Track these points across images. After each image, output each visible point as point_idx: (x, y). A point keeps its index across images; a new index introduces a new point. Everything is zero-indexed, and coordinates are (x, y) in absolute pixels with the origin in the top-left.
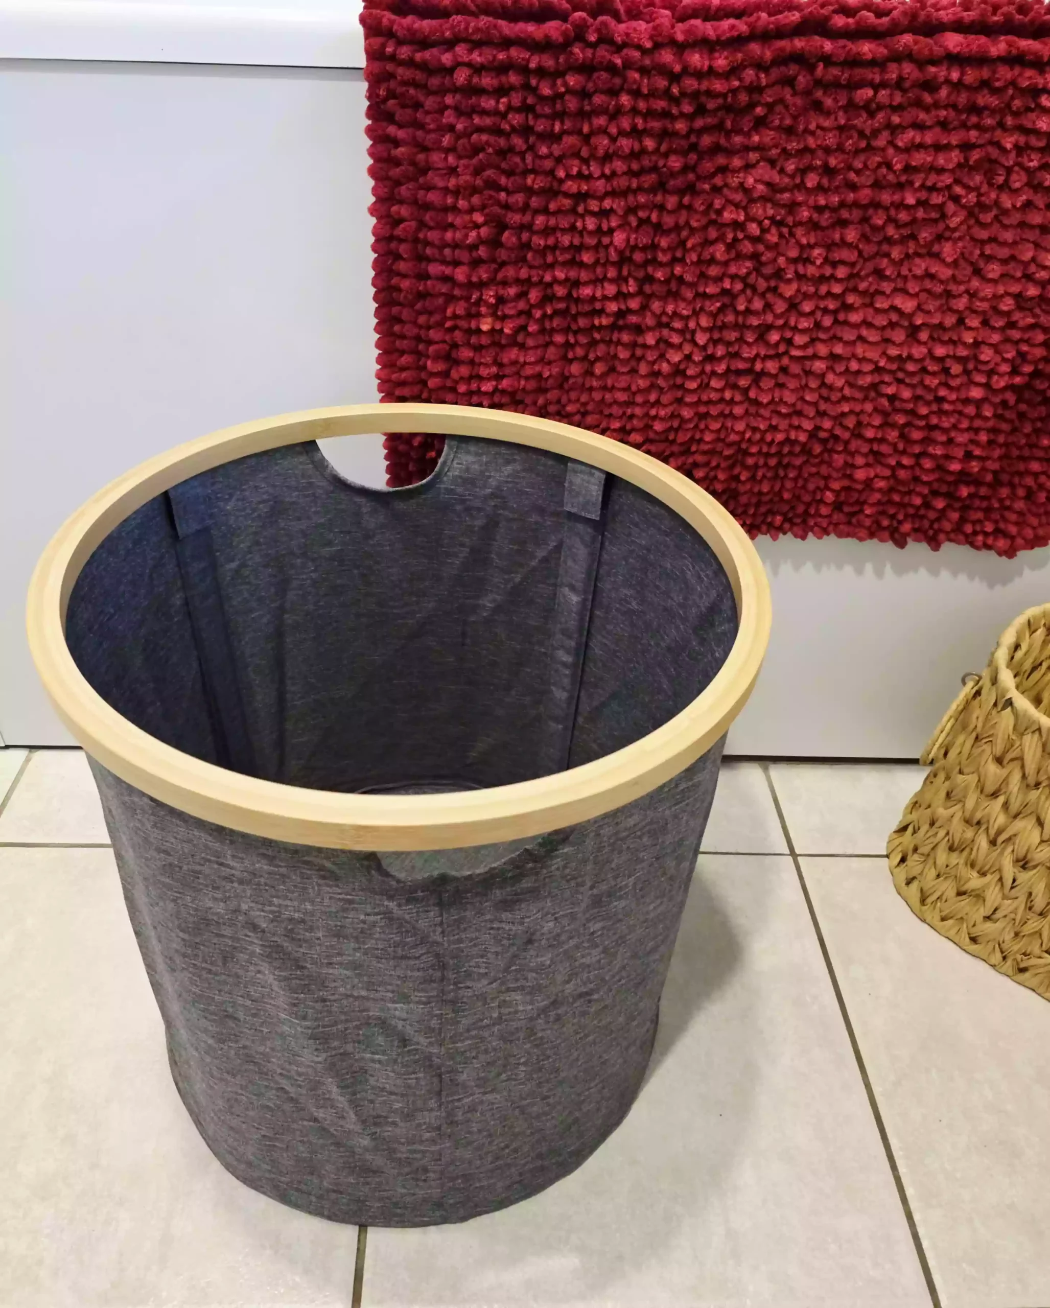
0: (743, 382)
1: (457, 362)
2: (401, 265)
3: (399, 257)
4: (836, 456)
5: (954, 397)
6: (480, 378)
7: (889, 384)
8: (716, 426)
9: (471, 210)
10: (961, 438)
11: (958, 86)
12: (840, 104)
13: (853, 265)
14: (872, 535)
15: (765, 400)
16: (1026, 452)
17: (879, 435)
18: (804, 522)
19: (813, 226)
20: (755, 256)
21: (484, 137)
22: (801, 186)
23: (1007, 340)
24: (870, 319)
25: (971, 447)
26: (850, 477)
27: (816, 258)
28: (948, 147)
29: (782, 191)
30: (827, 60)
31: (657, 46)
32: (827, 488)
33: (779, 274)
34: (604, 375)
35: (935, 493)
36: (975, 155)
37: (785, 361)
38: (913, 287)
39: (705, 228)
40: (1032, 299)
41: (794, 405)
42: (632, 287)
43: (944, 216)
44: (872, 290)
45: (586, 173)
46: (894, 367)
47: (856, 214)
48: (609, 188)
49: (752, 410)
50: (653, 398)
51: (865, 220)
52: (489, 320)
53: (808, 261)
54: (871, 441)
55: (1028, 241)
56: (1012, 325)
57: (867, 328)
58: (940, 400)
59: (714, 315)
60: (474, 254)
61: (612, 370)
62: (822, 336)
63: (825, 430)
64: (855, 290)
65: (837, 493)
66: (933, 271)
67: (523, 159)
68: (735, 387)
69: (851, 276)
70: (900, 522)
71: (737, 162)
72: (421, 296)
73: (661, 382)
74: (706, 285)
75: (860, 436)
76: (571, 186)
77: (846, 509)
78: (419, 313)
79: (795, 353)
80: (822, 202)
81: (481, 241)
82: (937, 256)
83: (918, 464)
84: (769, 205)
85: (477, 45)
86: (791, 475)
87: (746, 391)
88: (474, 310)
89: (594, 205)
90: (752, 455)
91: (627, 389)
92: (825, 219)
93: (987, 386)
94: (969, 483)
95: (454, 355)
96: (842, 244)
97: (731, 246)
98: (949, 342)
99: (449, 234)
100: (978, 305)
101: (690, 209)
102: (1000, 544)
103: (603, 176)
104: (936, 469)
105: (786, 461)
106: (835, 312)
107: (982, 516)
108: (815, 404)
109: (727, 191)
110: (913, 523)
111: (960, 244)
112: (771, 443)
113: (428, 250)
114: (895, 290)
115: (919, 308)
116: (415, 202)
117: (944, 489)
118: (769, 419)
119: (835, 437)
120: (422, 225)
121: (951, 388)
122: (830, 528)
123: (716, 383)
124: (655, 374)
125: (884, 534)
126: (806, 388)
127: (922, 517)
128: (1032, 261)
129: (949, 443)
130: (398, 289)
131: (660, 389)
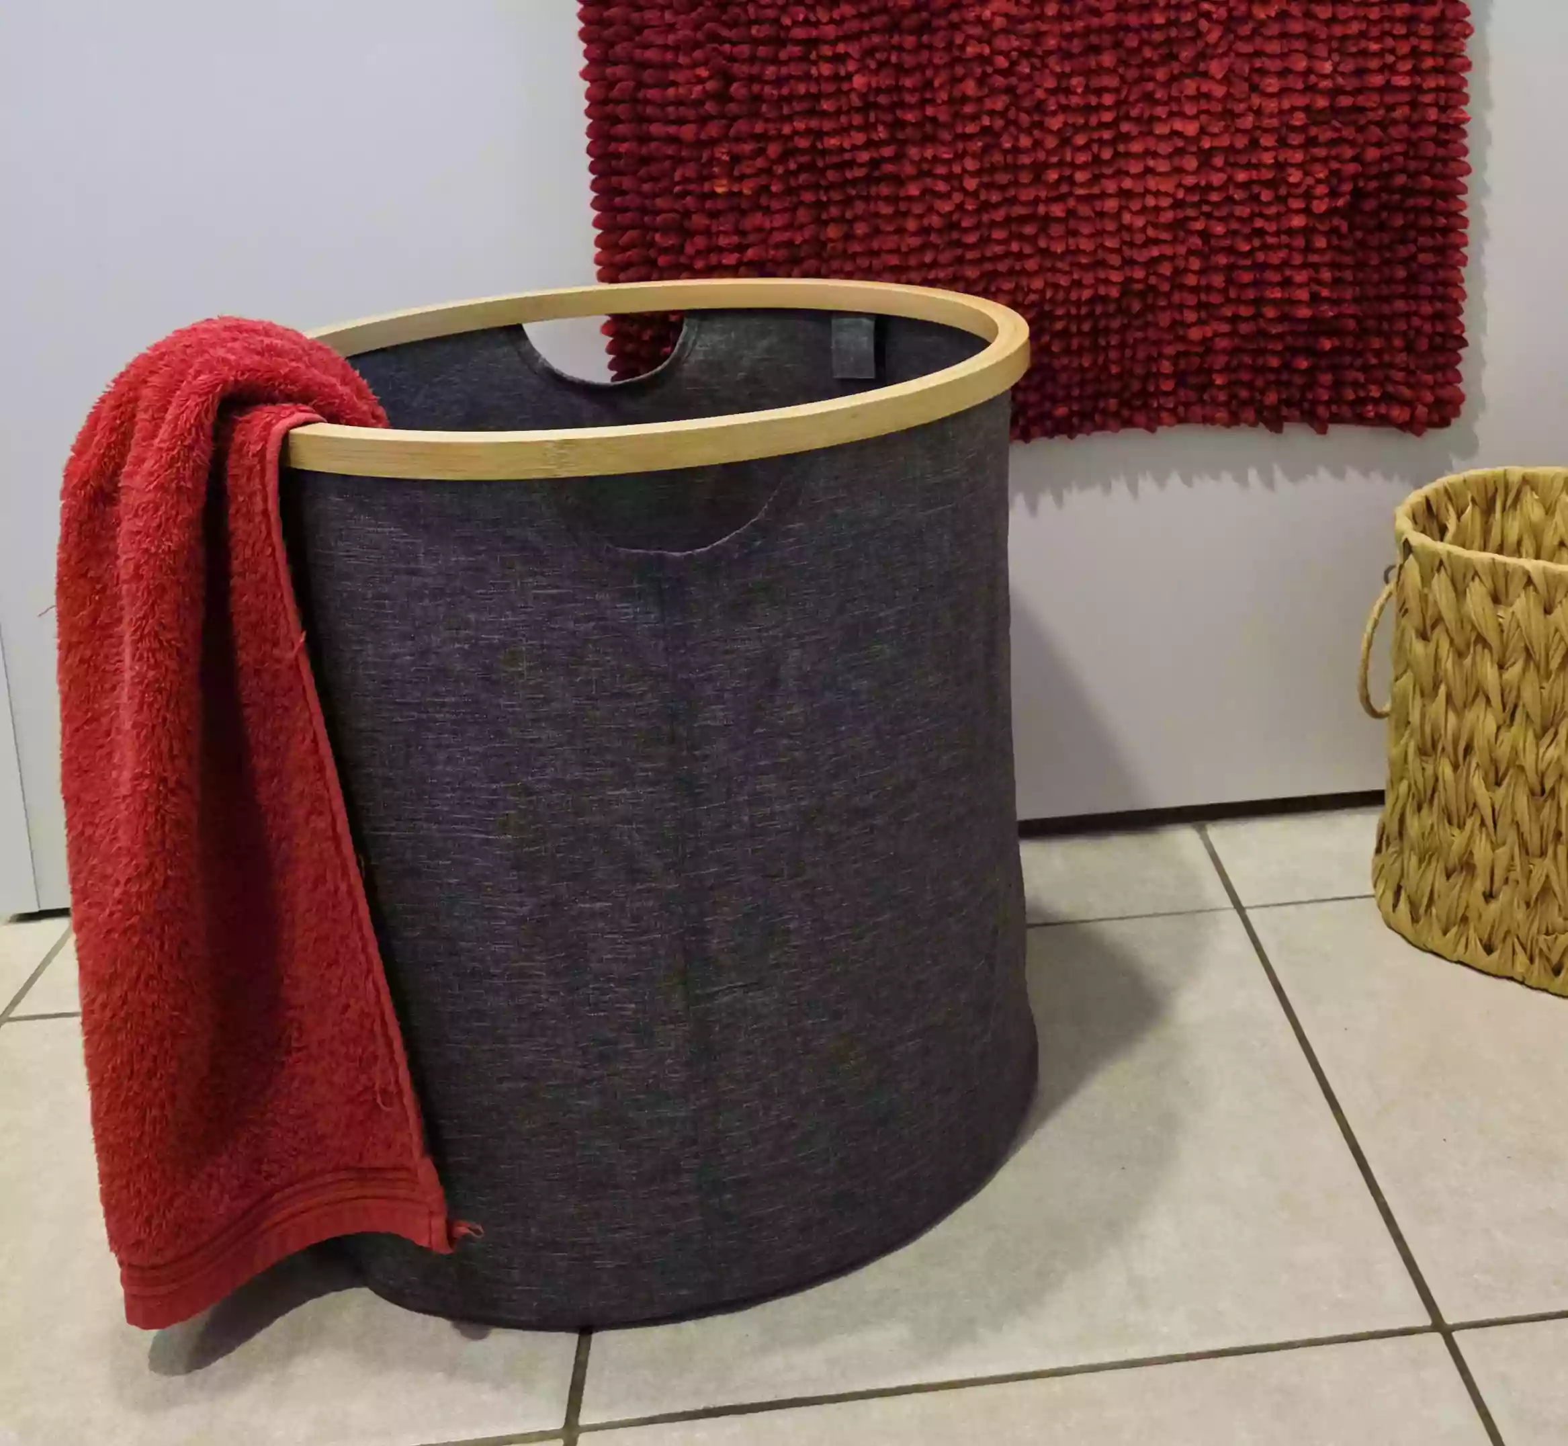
0: (1029, 230)
1: (690, 234)
2: (621, 129)
3: (616, 120)
4: (1161, 314)
5: (1272, 227)
6: (720, 250)
7: (1195, 219)
8: (1007, 286)
9: (694, 65)
10: (1301, 277)
13: (1117, 91)
14: (1234, 420)
15: (1059, 248)
16: (1385, 290)
17: (1203, 282)
18: (1146, 406)
19: (1067, 55)
20: (1010, 90)
22: (1041, 17)
23: (1316, 160)
24: (1152, 148)
25: (1315, 287)
26: (1183, 339)
27: (1076, 87)
29: (1022, 21)
32: (1161, 355)
33: (1039, 107)
34: (868, 237)
35: (1294, 351)
37: (1071, 202)
38: (1190, 109)
39: (951, 64)
40: (1325, 109)
41: (1093, 253)
42: (882, 133)
43: (1199, 34)
44: (1145, 116)
45: (813, 19)
46: (1196, 198)
47: (1107, 39)
48: (841, 33)
49: (1048, 264)
50: (928, 258)
51: (1118, 45)
52: (724, 182)
53: (1068, 91)
54: (1195, 290)
55: (1297, 51)
56: (1311, 142)
57: (1153, 158)
58: (1260, 232)
59: (979, 156)
60: (701, 111)
61: (877, 231)
62: (1108, 171)
63: (1138, 281)
64: (1127, 118)
65: (1175, 359)
66: (1204, 89)
67: (746, 11)
68: (1021, 237)
69: (1118, 104)
70: (1263, 393)
72: (646, 161)
73: (933, 238)
74: (964, 126)
75: (1182, 287)
76: (799, 33)
77: (1193, 380)
78: (644, 180)
79: (1080, 192)
80: (1067, 27)
81: (708, 95)
82: (1205, 75)
83: (1259, 315)
84: (1013, 37)
86: (1113, 342)
87: (1033, 239)
88: (705, 172)
89: (827, 51)
90: (1060, 318)
91: (897, 251)
92: (1076, 46)
93: (1307, 211)
94: (1330, 334)
95: (686, 224)
96: (1100, 70)
97: (982, 81)
98: (1249, 166)
99: (671, 92)
100: (1267, 122)
101: (930, 47)
102: (1396, 412)
103: (832, 21)
104: (1282, 318)
105: (1102, 323)
106: (1113, 142)
107: (1361, 378)
108: (1118, 251)
109: (965, 27)
110: (1279, 393)
111: (1226, 60)
112: (1078, 303)
113: (649, 110)
114: (1171, 114)
115: (1203, 131)
116: (631, 60)
117: (1301, 342)
118: (1070, 273)
119: (1153, 288)
120: (640, 85)
121: (1267, 218)
122: (1181, 409)
123: (998, 234)
124: (925, 231)
125: (1249, 414)
126: (1101, 233)
127: (1288, 384)
128: (1309, 71)
129: (1286, 283)
130: (618, 156)
131: (935, 247)
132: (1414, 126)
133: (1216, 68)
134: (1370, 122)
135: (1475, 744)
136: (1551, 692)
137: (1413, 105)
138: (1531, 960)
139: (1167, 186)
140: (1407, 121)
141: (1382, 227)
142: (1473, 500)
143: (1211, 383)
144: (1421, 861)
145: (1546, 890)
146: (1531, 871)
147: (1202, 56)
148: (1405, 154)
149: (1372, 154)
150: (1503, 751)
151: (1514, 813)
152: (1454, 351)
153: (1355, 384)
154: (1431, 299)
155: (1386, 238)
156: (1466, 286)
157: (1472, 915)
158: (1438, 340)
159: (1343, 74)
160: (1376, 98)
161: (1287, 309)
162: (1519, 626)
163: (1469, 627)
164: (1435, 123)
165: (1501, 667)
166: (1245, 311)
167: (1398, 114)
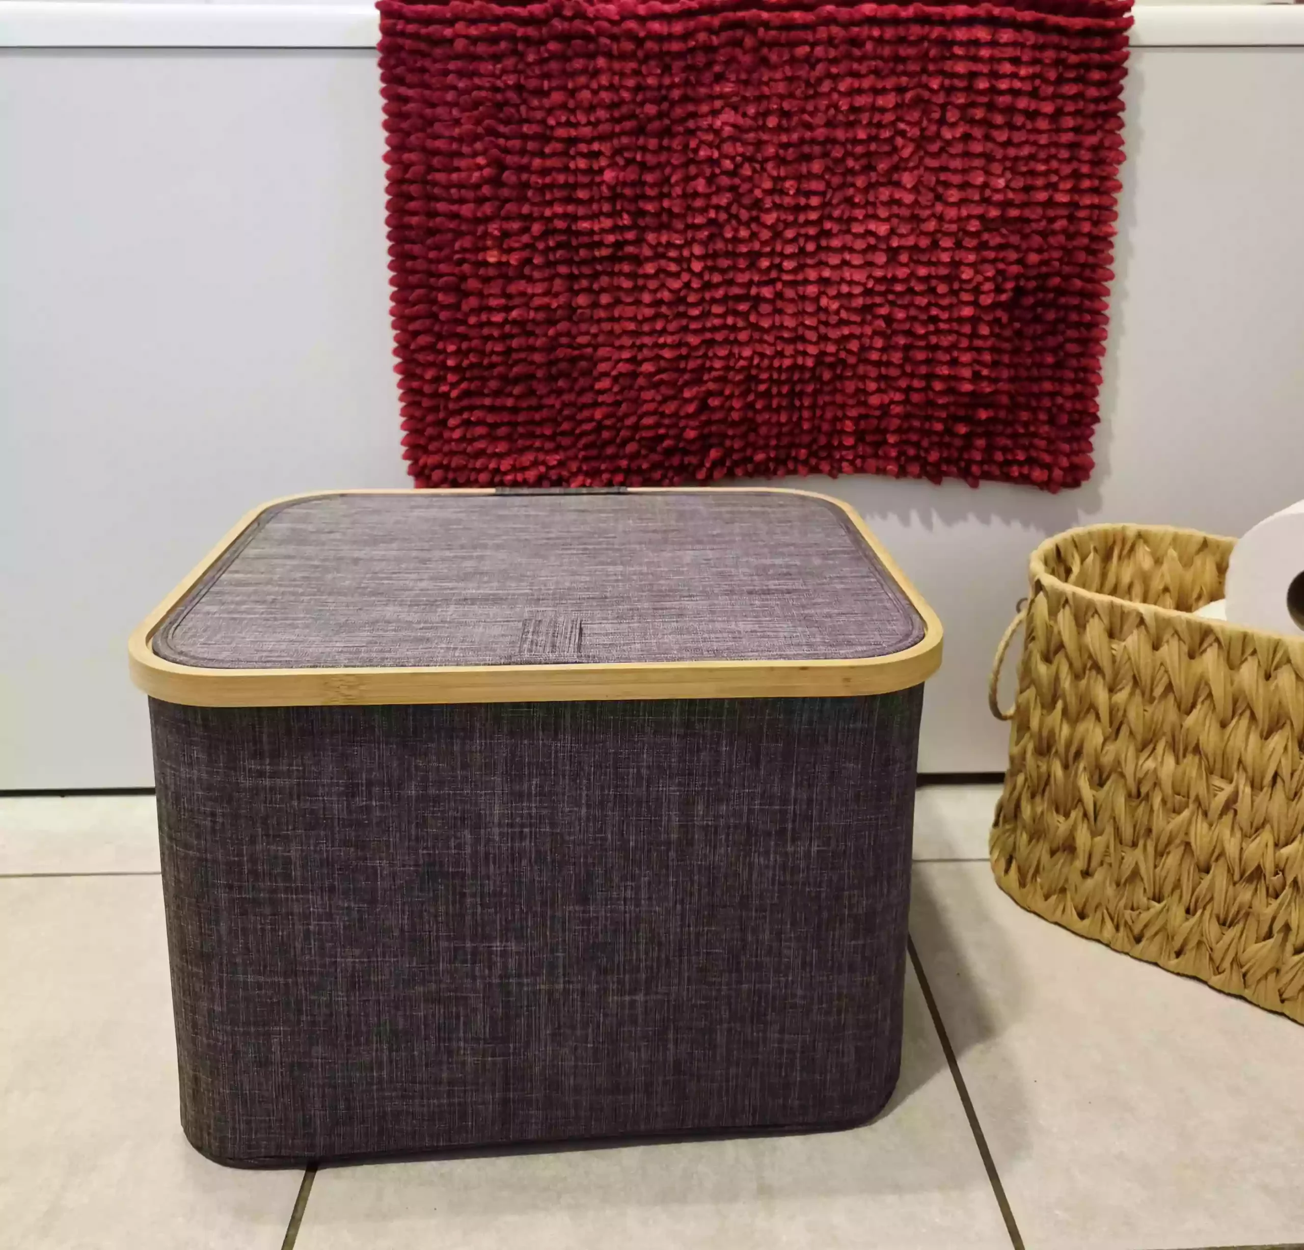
0: (743, 307)
1: (467, 294)
2: (412, 205)
3: (410, 198)
4: (847, 383)
5: (945, 316)
6: (490, 309)
7: (881, 305)
8: (722, 352)
9: (475, 154)
10: (966, 358)
11: (880, 41)
12: (785, 58)
13: (823, 194)
14: (902, 473)
15: (766, 324)
16: (1035, 372)
17: (885, 358)
18: (830, 457)
19: (781, 161)
20: (733, 189)
21: (483, 94)
22: (763, 128)
23: (984, 261)
24: (849, 244)
25: (977, 367)
26: (865, 404)
27: (789, 189)
28: (884, 91)
29: (747, 131)
30: (766, 25)
31: (623, 19)
32: (846, 417)
33: (757, 204)
34: (609, 307)
35: (956, 419)
36: (909, 96)
38: (883, 213)
39: (686, 164)
40: (993, 220)
41: (795, 329)
42: (626, 220)
43: (895, 150)
44: (845, 217)
45: (573, 121)
46: (883, 288)
47: (817, 149)
48: (595, 134)
49: (757, 336)
50: (659, 326)
51: (826, 155)
52: (495, 253)
53: (783, 192)
54: (878, 364)
55: (977, 168)
56: (984, 246)
57: (849, 253)
58: (935, 320)
59: (705, 243)
60: (479, 193)
61: (618, 302)
62: (810, 261)
63: (831, 355)
64: (830, 217)
65: (856, 420)
66: (897, 196)
67: (518, 111)
68: (736, 313)
69: (824, 205)
70: (927, 451)
71: (705, 108)
72: (431, 232)
73: (664, 309)
74: (694, 217)
75: (867, 361)
76: (561, 132)
77: (869, 438)
78: (430, 249)
79: (786, 277)
80: (784, 138)
81: (485, 180)
82: (898, 184)
83: (928, 388)
84: (738, 144)
85: (473, 22)
86: (806, 404)
87: (745, 315)
88: (480, 244)
89: (583, 148)
90: (763, 381)
91: (634, 319)
92: (791, 153)
93: (975, 304)
94: (986, 407)
95: (463, 286)
96: (810, 176)
97: (710, 180)
98: (929, 263)
99: (455, 176)
100: (946, 226)
101: (669, 149)
102: (1037, 474)
103: (589, 123)
104: (950, 391)
105: (798, 388)
106: (816, 238)
107: (1009, 442)
108: (816, 329)
109: (699, 133)
110: (941, 453)
111: (916, 172)
112: (780, 370)
113: (436, 191)
114: (867, 217)
115: (892, 232)
116: (424, 149)
117: (961, 412)
118: (774, 345)
119: (843, 362)
120: (430, 169)
121: (943, 308)
122: (858, 462)
123: (717, 309)
124: (658, 303)
125: (915, 468)
126: (804, 312)
127: (949, 446)
128: (985, 185)
129: (954, 362)
130: (410, 227)
131: (665, 317)
132: (1070, 237)
133: (908, 179)
134: (1034, 232)
135: (1085, 751)
136: (1153, 714)
137: (1071, 218)
138: (1117, 928)
139: (859, 276)
140: (1064, 231)
141: (1037, 319)
142: (1096, 550)
143: (885, 442)
144: (1030, 841)
145: (1135, 874)
146: (1123, 858)
147: (895, 168)
148: (1060, 260)
149: (1033, 258)
150: (1107, 759)
151: (1113, 810)
152: (1089, 425)
153: (1005, 450)
154: (1073, 382)
155: (1039, 329)
156: (1103, 373)
157: (1071, 887)
158: (1076, 417)
159: (1013, 190)
160: (1039, 211)
161: (953, 384)
162: (1129, 659)
163: (1086, 656)
164: (1089, 235)
165: (1112, 690)
166: (916, 383)
167: (1059, 225)
